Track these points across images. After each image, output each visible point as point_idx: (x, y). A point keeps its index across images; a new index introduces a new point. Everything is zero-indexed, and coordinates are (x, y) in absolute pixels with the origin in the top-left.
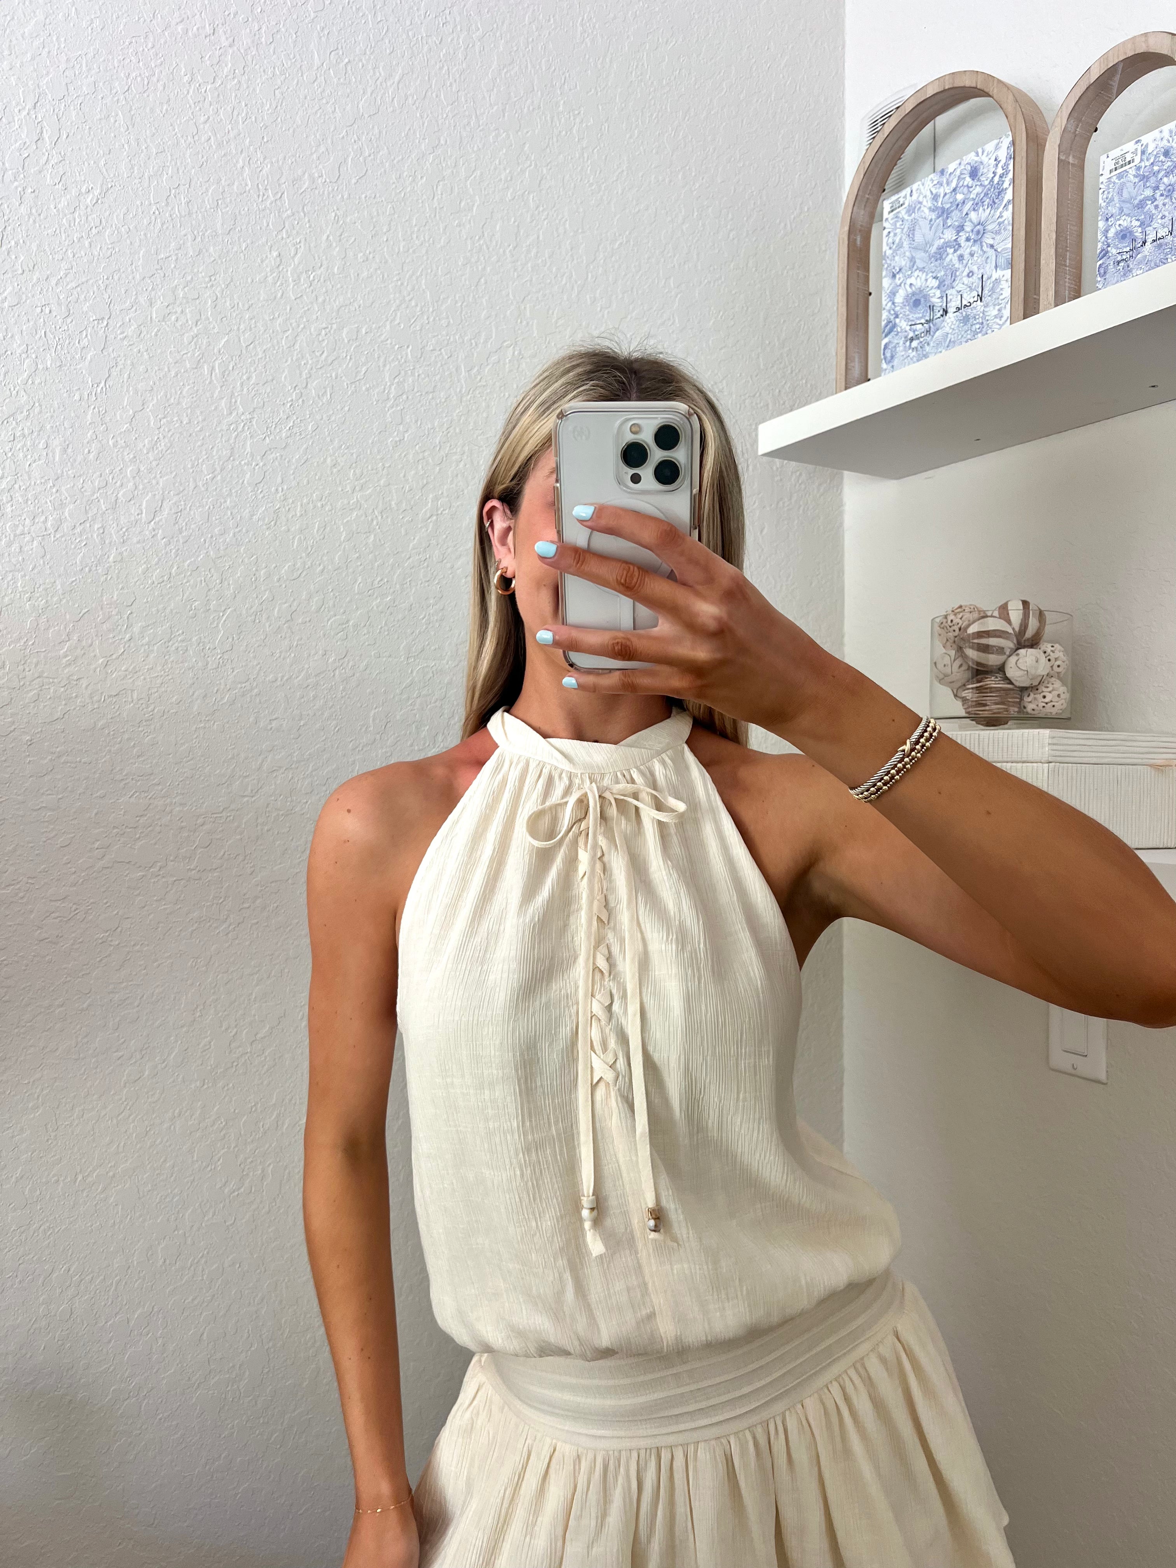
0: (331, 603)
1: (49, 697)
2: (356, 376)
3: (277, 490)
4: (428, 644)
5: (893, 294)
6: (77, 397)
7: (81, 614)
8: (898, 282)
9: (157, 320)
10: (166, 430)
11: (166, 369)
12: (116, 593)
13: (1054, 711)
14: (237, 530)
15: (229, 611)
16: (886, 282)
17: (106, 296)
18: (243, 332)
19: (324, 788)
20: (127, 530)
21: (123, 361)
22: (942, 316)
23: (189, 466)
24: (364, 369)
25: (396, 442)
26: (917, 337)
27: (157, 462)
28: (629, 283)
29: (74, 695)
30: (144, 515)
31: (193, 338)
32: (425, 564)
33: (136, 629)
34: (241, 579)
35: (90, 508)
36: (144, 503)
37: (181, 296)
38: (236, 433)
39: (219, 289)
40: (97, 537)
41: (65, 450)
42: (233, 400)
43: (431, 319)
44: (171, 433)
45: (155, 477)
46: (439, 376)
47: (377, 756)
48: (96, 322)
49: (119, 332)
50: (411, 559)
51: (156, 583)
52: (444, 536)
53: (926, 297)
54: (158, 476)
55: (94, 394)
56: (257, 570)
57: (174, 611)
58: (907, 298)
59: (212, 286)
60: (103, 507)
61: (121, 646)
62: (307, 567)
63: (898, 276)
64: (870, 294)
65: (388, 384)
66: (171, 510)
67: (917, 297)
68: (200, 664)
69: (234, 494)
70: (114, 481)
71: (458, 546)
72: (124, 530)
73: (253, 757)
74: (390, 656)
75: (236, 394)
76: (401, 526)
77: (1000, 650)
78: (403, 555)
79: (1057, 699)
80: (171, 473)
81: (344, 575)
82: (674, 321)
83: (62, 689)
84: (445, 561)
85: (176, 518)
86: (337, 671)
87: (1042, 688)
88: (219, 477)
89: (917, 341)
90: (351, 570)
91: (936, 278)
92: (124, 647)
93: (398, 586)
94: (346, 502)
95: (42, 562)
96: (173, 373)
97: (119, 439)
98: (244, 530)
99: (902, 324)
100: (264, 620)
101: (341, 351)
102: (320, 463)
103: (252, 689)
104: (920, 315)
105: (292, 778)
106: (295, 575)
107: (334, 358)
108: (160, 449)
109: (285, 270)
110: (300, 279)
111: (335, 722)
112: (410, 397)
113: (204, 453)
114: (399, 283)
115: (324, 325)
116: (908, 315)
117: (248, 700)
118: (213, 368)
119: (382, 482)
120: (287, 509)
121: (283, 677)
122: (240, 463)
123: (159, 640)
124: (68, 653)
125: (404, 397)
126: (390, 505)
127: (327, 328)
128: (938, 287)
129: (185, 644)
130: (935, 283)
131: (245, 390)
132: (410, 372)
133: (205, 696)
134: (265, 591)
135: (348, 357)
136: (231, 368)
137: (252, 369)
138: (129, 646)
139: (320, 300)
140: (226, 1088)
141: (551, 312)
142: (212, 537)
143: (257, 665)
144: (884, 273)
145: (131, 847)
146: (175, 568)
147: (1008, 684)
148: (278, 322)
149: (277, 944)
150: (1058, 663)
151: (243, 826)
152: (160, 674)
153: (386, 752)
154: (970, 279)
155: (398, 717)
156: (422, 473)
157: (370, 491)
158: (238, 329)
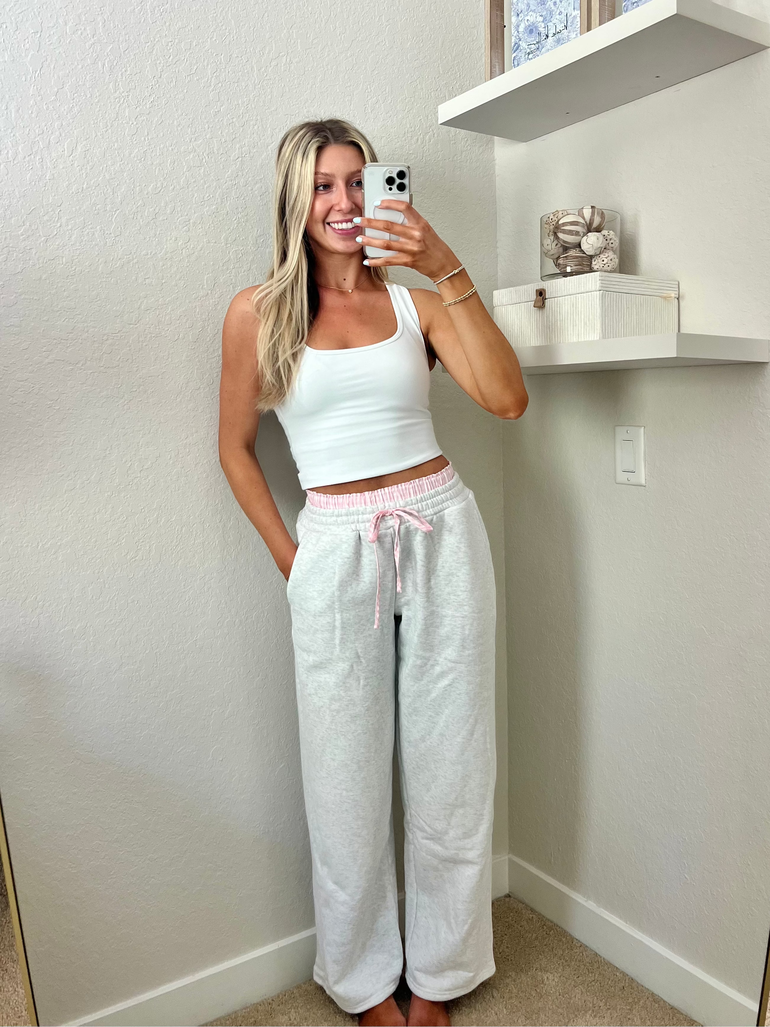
0: (179, 209)
1: (13, 259)
2: (191, 72)
3: (145, 139)
4: (239, 236)
5: (518, 26)
6: (24, 79)
7: (31, 210)
8: (520, 19)
9: (69, 34)
10: (78, 100)
11: (76, 64)
12: (51, 198)
13: (609, 269)
14: (121, 163)
15: (118, 211)
16: (514, 19)
17: (39, 19)
18: (121, 43)
19: (178, 322)
20: (56, 161)
21: (50, 58)
22: (545, 39)
23: (92, 123)
24: (195, 67)
25: (216, 112)
26: (532, 52)
27: (73, 120)
28: (356, 19)
29: (28, 258)
30: (66, 152)
31: (92, 45)
32: (236, 187)
33: (64, 220)
34: (125, 192)
35: (34, 146)
36: (66, 145)
37: (84, 19)
38: (119, 104)
39: (106, 15)
40: (39, 164)
41: (18, 111)
42: (117, 84)
43: (235, 38)
44: (80, 103)
45: (71, 129)
46: (241, 72)
47: (209, 304)
48: (34, 34)
49: (47, 40)
50: (227, 184)
51: (74, 193)
52: (247, 170)
53: (536, 28)
54: (74, 128)
55: (33, 77)
56: (134, 187)
57: (86, 211)
58: (526, 28)
59: (102, 13)
60: (42, 146)
61: (55, 230)
62: (164, 186)
63: (520, 15)
64: (505, 26)
65: (210, 77)
66: (82, 149)
67: (531, 28)
68: (102, 243)
69: (119, 141)
70: (47, 131)
71: (255, 176)
72: (54, 160)
73: (135, 300)
74: (215, 243)
75: (119, 80)
76: (220, 163)
77: (577, 233)
78: (222, 181)
79: (610, 262)
80: (81, 127)
81: (186, 192)
82: (386, 42)
83: (21, 255)
84: (248, 186)
85: (85, 154)
86: (184, 250)
87: (602, 256)
88: (110, 131)
89: (532, 55)
90: (190, 189)
91: (541, 16)
92: (57, 231)
93: (219, 200)
94: (186, 147)
95: (6, 178)
96: (80, 66)
97: (49, 105)
98: (126, 163)
99: (523, 45)
100: (139, 217)
101: (181, 56)
102: (170, 123)
103: (133, 259)
104: (533, 39)
105: (159, 314)
106: (157, 191)
107: (177, 60)
108: (74, 112)
109: (145, 5)
110: (155, 11)
111: (183, 282)
112: (224, 85)
113: (100, 115)
114: (215, 15)
115: (170, 40)
116: (527, 39)
117: (131, 265)
118: (104, 64)
119: (208, 136)
120: (151, 150)
121: (151, 252)
122: (122, 122)
123: (77, 227)
124: (24, 233)
125: (220, 85)
126: (213, 150)
127: (172, 41)
128: (543, 22)
129: (92, 230)
130: (541, 19)
131: (124, 77)
132: (223, 70)
133: (106, 262)
134: (139, 200)
135: (186, 60)
136: (115, 64)
137: (128, 65)
138: (60, 231)
139: (167, 24)
140: (126, 497)
141: (308, 35)
142: (107, 166)
143: (136, 245)
144: (512, 14)
145: (64, 351)
146: (86, 184)
147: (583, 254)
148: (142, 37)
149: (154, 413)
150: (612, 241)
151: (131, 342)
152: (78, 248)
153: (215, 302)
154: (560, 16)
155: (221, 280)
156: (232, 131)
157: (200, 141)
158: (118, 41)
